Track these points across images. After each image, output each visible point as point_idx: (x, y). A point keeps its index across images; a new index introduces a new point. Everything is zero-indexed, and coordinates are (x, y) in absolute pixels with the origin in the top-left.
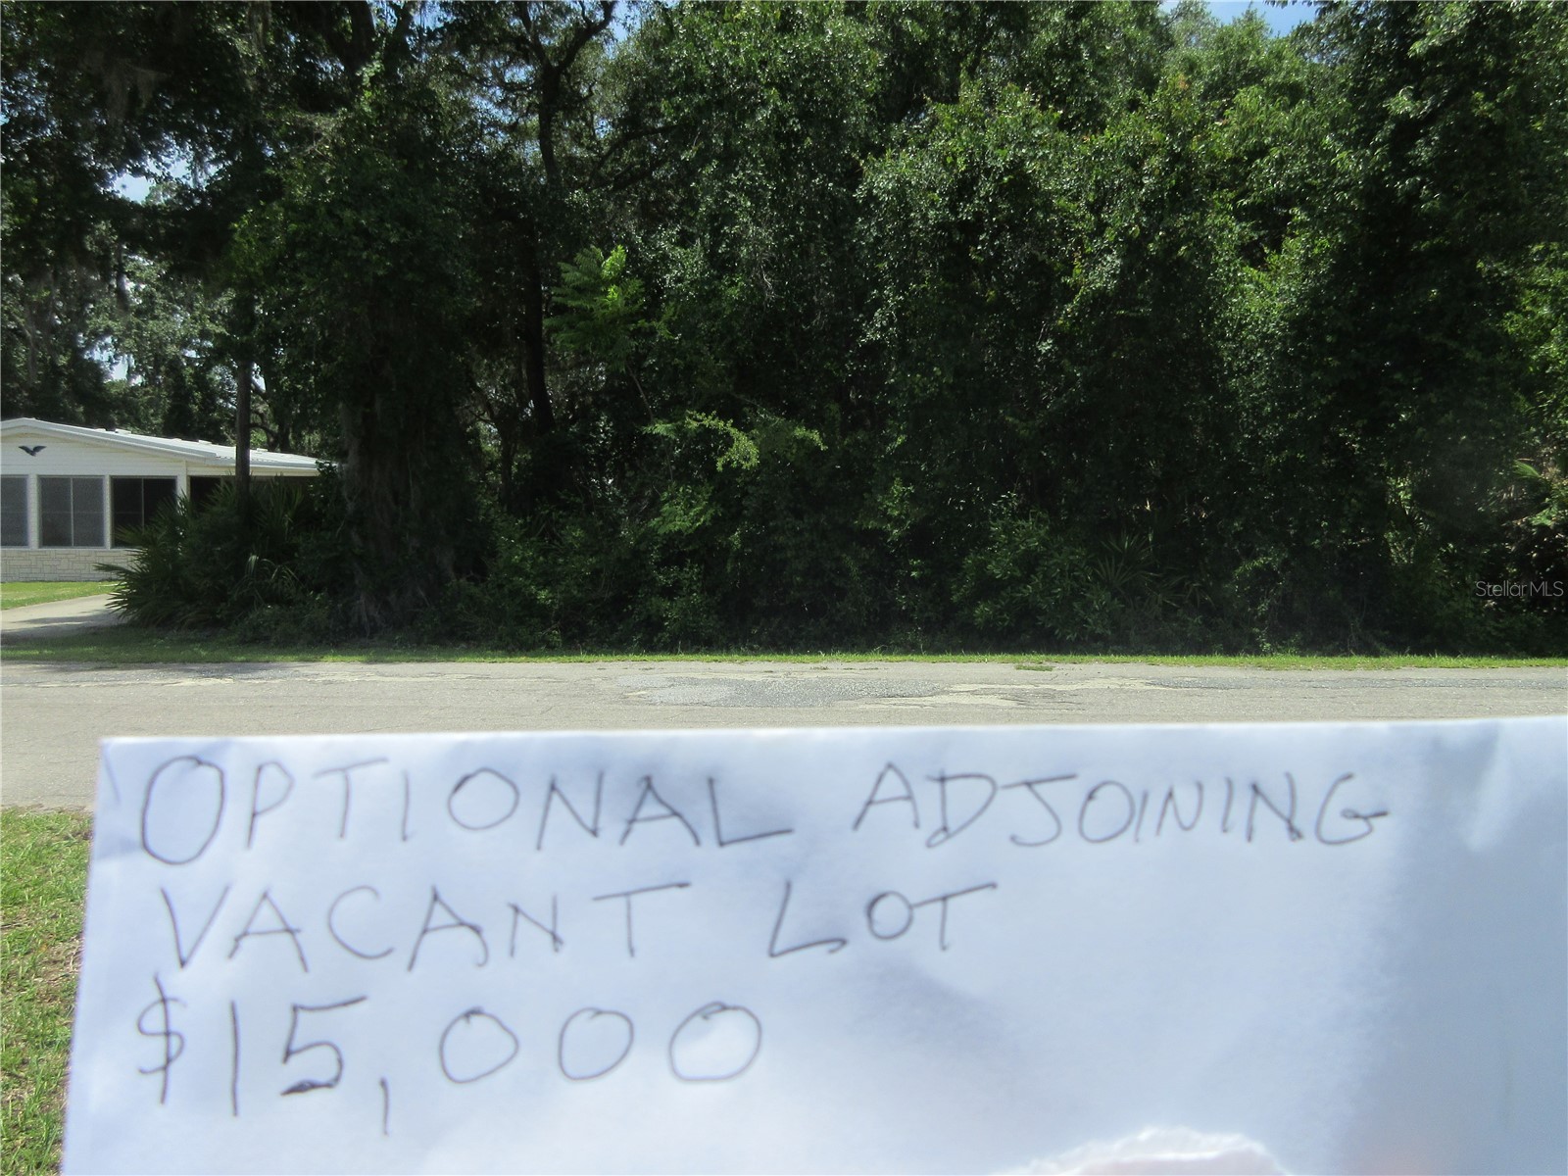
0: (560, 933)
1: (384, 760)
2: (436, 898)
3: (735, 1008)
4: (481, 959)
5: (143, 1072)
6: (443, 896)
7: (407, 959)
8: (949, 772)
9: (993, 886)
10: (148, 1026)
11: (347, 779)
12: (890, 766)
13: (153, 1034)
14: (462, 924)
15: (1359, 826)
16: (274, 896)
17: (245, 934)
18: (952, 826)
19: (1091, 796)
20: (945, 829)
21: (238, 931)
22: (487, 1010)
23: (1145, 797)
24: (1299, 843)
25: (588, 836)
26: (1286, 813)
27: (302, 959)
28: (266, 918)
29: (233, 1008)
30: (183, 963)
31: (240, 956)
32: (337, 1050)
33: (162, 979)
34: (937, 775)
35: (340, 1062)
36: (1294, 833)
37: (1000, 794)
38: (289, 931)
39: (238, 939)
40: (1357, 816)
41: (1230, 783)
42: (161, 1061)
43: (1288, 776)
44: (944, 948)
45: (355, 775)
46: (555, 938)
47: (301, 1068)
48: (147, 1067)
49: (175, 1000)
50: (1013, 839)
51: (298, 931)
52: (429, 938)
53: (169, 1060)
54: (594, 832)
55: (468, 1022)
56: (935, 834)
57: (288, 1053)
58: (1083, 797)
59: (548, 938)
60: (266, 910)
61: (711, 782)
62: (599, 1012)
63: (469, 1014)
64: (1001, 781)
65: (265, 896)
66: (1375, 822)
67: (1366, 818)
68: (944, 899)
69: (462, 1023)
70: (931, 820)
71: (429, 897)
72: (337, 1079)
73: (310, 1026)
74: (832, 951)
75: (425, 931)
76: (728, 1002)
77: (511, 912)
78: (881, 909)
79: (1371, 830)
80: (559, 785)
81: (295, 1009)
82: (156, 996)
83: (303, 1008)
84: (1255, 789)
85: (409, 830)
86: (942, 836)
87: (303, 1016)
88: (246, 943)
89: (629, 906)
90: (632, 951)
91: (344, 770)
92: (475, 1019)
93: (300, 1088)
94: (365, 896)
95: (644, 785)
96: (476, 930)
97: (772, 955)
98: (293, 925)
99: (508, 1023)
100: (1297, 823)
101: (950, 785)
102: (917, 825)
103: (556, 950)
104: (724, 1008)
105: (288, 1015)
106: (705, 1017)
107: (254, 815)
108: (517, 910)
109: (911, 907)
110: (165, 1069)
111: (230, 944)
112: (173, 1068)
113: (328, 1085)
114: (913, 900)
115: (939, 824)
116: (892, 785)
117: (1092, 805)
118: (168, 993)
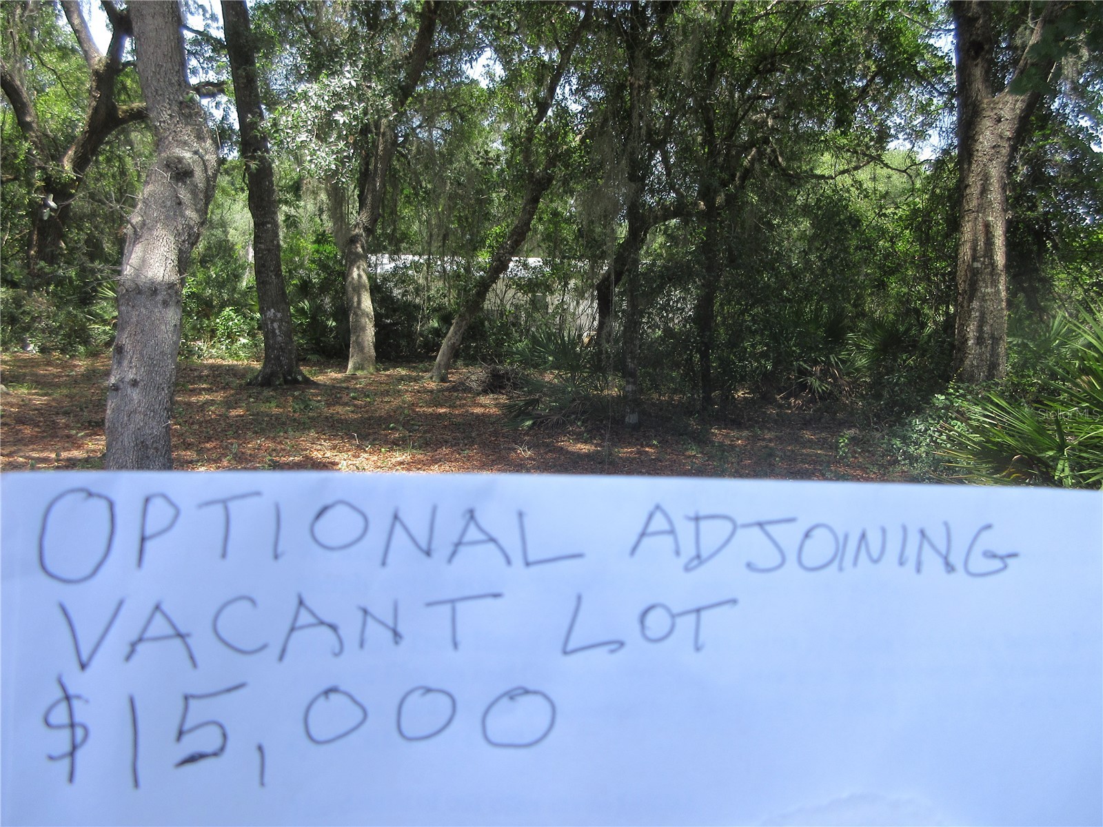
0: (400, 629)
1: (258, 494)
2: (301, 603)
3: (535, 692)
4: (337, 650)
5: (51, 758)
6: (308, 602)
7: (277, 651)
8: (702, 513)
9: (734, 601)
10: (53, 719)
11: (226, 509)
12: (658, 507)
13: (59, 727)
14: (322, 623)
15: (997, 564)
16: (164, 607)
17: (140, 640)
18: (704, 554)
19: (807, 535)
20: (698, 556)
21: (134, 636)
22: (343, 687)
23: (846, 537)
24: (953, 576)
25: (423, 557)
26: (944, 551)
27: (192, 658)
28: (159, 626)
29: (132, 701)
30: (83, 666)
31: (136, 658)
32: (221, 726)
33: (65, 680)
34: (692, 514)
35: (225, 736)
36: (950, 568)
37: (740, 532)
38: (180, 636)
39: (133, 646)
40: (994, 556)
41: (905, 529)
42: (67, 748)
43: (946, 524)
44: (698, 649)
45: (233, 505)
46: (397, 635)
47: (191, 744)
48: (55, 754)
49: (79, 697)
50: (749, 566)
51: (188, 635)
52: (296, 634)
53: (74, 747)
54: (428, 553)
55: (327, 697)
56: (692, 560)
57: (181, 734)
58: (800, 536)
59: (390, 635)
60: (159, 619)
61: (521, 515)
62: (428, 690)
63: (327, 692)
64: (740, 521)
65: (157, 607)
66: (1010, 561)
67: (1002, 558)
68: (698, 611)
69: (322, 700)
70: (689, 550)
71: (295, 602)
72: (222, 749)
73: (198, 711)
74: (612, 651)
75: (293, 629)
76: (531, 687)
77: (360, 614)
78: (651, 618)
79: (1005, 567)
80: (401, 515)
81: (186, 698)
82: (59, 694)
83: (193, 697)
84: (923, 533)
85: (280, 549)
86: (695, 562)
87: (193, 703)
88: (141, 648)
89: (454, 610)
90: (456, 645)
91: (224, 502)
92: (333, 696)
93: (192, 759)
94: (246, 604)
95: (468, 516)
96: (333, 628)
97: (565, 653)
98: (183, 630)
99: (359, 698)
100: (952, 559)
101: (704, 524)
102: (678, 553)
103: (397, 643)
104: (527, 692)
105: (181, 703)
106: (512, 698)
107: (143, 539)
108: (365, 612)
109: (673, 616)
110: (72, 754)
111: (127, 649)
112: (79, 754)
113: (215, 754)
114: (675, 610)
115: (693, 553)
116: (659, 523)
117: (808, 542)
118: (72, 691)
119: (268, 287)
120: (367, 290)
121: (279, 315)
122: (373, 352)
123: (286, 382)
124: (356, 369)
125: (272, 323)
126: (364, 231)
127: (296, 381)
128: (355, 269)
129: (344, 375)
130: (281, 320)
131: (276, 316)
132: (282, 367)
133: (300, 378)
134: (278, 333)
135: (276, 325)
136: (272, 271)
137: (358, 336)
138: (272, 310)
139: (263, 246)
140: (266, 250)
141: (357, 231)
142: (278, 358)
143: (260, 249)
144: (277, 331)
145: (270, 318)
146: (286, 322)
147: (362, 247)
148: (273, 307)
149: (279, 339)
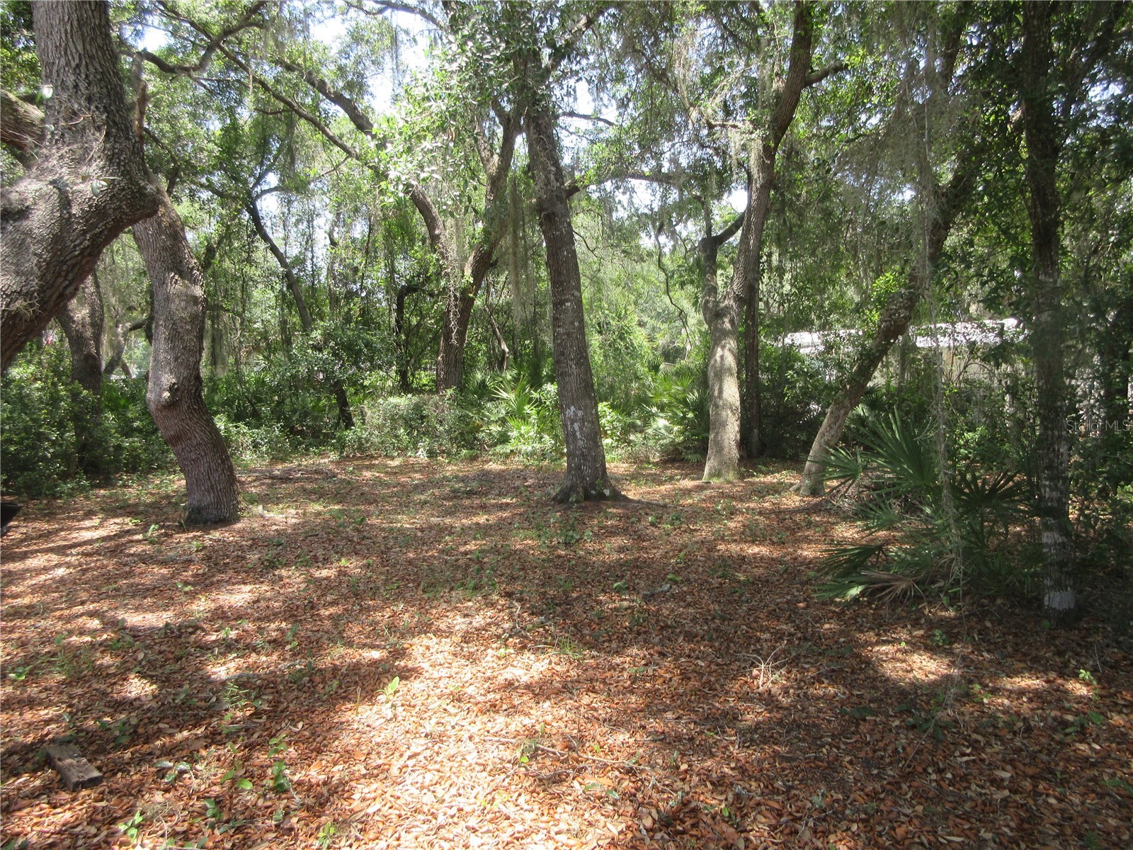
119: (567, 379)
120: (732, 374)
121: (580, 413)
122: (735, 453)
123: (587, 497)
124: (711, 475)
125: (572, 424)
126: (735, 301)
127: (602, 497)
128: (719, 349)
129: (696, 483)
130: (583, 420)
131: (576, 415)
132: (583, 478)
133: (607, 492)
134: (579, 436)
135: (576, 426)
136: (572, 360)
137: (717, 433)
138: (572, 408)
139: (561, 330)
140: (565, 334)
141: (726, 302)
142: (578, 468)
143: (558, 334)
144: (578, 434)
145: (570, 418)
146: (589, 422)
147: (732, 322)
148: (573, 404)
149: (580, 443)
